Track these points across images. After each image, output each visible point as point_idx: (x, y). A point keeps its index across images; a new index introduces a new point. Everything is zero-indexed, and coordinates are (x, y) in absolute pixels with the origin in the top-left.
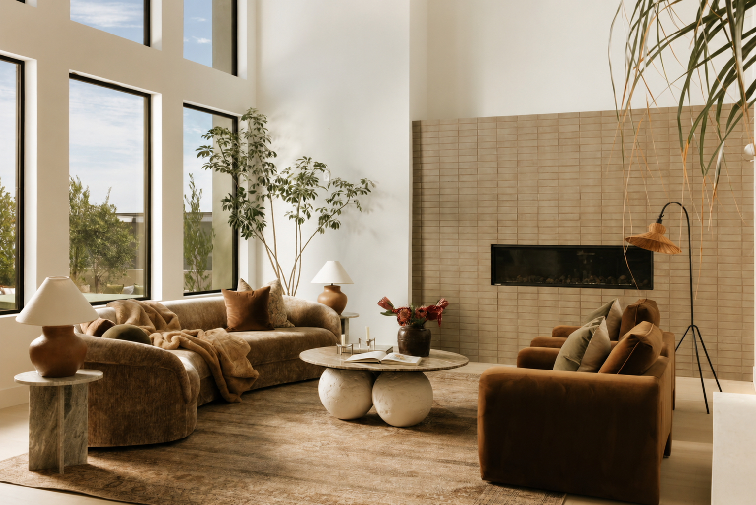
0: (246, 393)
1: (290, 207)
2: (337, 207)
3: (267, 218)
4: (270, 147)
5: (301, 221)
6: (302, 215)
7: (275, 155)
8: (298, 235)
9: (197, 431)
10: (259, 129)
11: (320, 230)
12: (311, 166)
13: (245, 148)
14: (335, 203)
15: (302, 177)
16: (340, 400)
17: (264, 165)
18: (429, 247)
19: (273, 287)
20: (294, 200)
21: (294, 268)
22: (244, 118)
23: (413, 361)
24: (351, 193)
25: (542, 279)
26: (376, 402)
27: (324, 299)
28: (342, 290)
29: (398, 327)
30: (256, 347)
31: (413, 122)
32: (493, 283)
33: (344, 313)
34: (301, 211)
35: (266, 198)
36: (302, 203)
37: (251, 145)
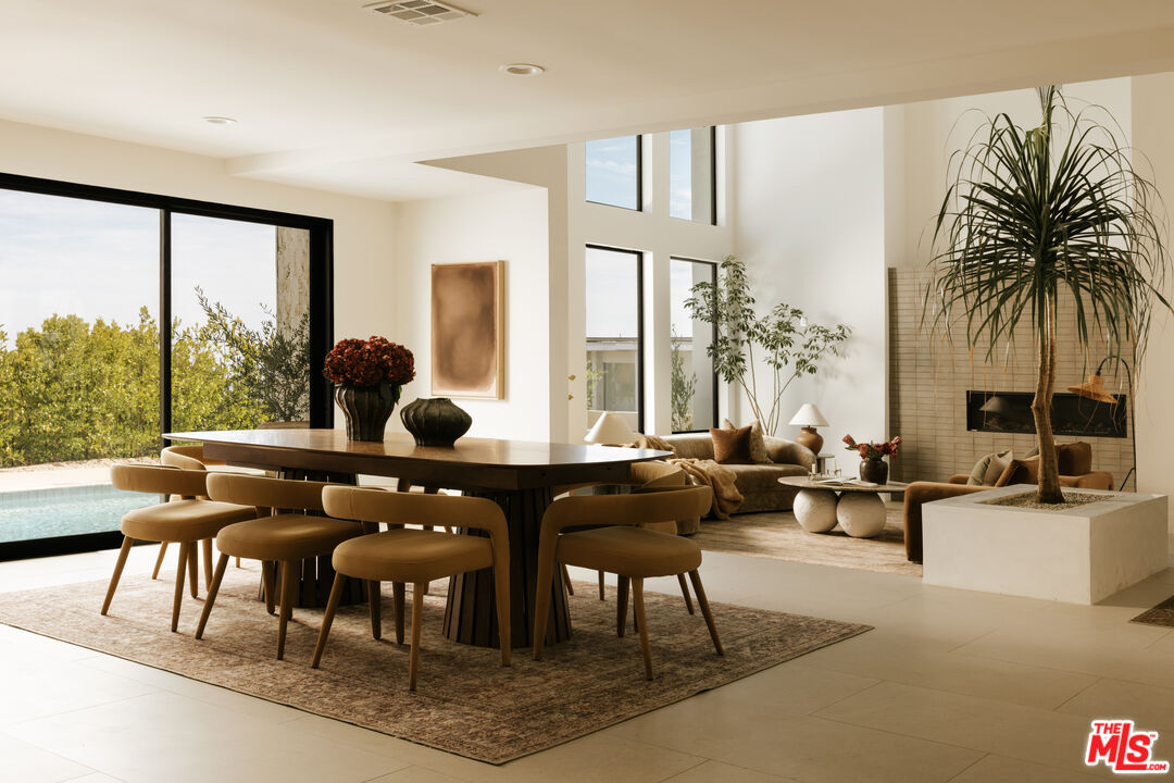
0: (732, 515)
1: (769, 354)
2: (815, 352)
3: (748, 363)
4: (749, 293)
5: (779, 366)
6: (780, 361)
7: (754, 301)
8: (777, 379)
9: (700, 533)
10: (738, 277)
11: (798, 374)
12: (788, 313)
13: (724, 297)
14: (813, 348)
15: (780, 325)
16: (811, 516)
17: (743, 311)
18: (905, 392)
19: (755, 427)
20: (773, 347)
21: (773, 411)
22: (724, 266)
23: (870, 486)
24: (828, 338)
25: (1019, 425)
26: (839, 519)
27: (801, 439)
28: (818, 432)
29: (861, 459)
30: (742, 477)
31: (889, 269)
32: (969, 429)
33: (820, 455)
34: (779, 357)
35: (745, 343)
36: (780, 350)
37: (730, 292)
